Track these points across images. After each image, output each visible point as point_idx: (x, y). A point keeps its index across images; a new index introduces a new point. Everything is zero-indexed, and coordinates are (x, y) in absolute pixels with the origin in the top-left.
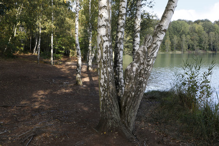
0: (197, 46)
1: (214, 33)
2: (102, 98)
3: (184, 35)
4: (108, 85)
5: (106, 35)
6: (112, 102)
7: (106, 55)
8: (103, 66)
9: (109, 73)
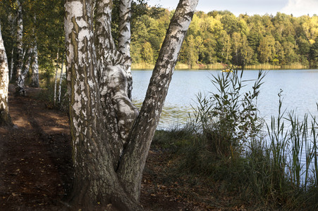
0: (213, 56)
1: (239, 34)
2: (78, 140)
3: (192, 36)
4: (90, 114)
5: (83, 17)
6: (99, 147)
7: (84, 56)
8: (78, 77)
9: (91, 90)
